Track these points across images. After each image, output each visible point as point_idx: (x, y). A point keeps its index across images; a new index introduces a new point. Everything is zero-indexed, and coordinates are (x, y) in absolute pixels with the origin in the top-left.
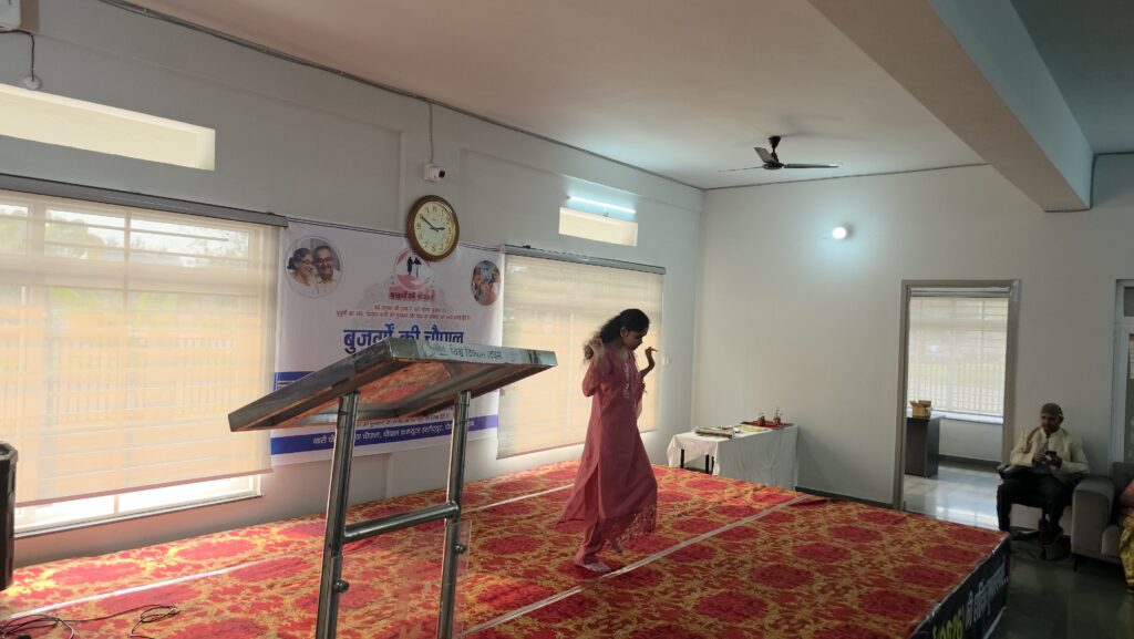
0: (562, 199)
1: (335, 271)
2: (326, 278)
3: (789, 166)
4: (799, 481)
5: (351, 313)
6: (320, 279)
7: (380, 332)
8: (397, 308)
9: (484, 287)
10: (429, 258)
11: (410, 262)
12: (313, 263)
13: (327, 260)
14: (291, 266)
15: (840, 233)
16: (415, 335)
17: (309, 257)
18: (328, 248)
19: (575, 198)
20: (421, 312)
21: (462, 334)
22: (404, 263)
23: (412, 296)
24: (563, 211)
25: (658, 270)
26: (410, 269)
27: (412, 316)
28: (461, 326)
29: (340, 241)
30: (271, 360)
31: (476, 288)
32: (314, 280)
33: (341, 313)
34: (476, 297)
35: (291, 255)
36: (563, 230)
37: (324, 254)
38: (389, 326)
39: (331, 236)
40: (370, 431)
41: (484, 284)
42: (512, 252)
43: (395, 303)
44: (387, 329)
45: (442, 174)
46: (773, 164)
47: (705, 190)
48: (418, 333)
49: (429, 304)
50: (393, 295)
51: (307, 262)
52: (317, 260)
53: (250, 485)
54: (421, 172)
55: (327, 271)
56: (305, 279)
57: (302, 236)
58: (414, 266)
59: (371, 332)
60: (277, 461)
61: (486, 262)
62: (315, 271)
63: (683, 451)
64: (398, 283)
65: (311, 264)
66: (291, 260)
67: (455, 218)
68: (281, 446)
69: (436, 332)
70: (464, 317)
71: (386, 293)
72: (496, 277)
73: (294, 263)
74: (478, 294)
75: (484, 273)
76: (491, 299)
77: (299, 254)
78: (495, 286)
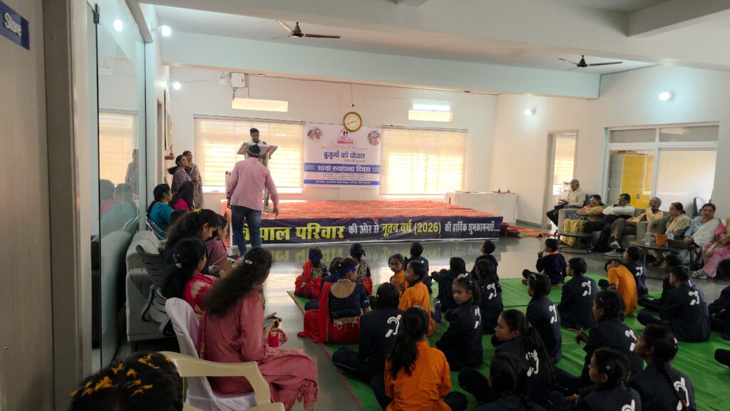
0: (410, 107)
1: (321, 136)
2: (318, 138)
5: (326, 148)
7: (335, 153)
9: (373, 140)
10: (350, 131)
11: (344, 132)
13: (318, 133)
14: (308, 135)
16: (347, 154)
17: (313, 132)
18: (319, 129)
19: (415, 107)
21: (365, 154)
23: (345, 143)
24: (410, 111)
25: (465, 131)
26: (344, 135)
28: (363, 152)
29: (321, 127)
30: (302, 159)
31: (370, 140)
32: (315, 138)
33: (323, 147)
35: (308, 132)
36: (410, 118)
37: (317, 131)
38: (338, 151)
40: (332, 181)
41: (373, 138)
42: (384, 127)
45: (353, 105)
47: (496, 95)
49: (351, 145)
50: (339, 143)
52: (315, 133)
53: (299, 191)
54: (348, 105)
55: (319, 136)
56: (312, 138)
57: (311, 127)
58: (346, 134)
59: (332, 153)
60: (305, 185)
62: (315, 136)
65: (314, 134)
67: (361, 119)
68: (306, 182)
69: (354, 153)
70: (365, 149)
72: (378, 136)
73: (310, 134)
74: (371, 142)
75: (373, 135)
76: (376, 143)
77: (311, 131)
78: (378, 139)
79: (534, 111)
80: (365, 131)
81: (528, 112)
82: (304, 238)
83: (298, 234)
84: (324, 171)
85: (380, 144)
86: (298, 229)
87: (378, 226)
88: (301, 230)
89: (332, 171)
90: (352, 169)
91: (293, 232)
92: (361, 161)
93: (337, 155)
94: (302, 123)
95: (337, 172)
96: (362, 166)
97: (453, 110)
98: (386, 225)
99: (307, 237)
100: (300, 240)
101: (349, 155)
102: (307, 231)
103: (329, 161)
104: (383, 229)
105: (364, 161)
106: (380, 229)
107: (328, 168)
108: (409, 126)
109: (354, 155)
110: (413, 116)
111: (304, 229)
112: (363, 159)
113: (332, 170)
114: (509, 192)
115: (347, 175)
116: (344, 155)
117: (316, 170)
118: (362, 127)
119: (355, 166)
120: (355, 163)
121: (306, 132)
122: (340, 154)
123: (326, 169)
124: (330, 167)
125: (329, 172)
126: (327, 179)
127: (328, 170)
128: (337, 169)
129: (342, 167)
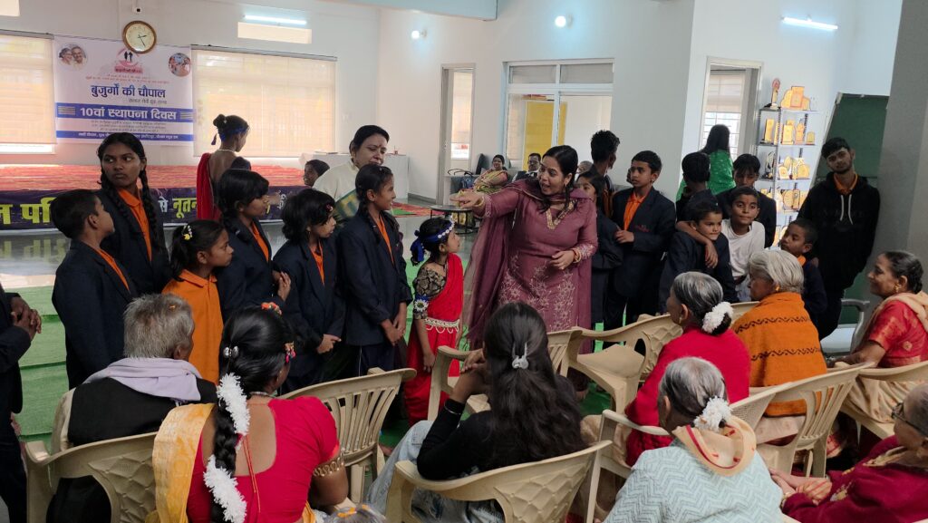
0: (240, 17)
1: (84, 58)
2: (79, 62)
5: (94, 78)
6: (76, 62)
7: (111, 87)
8: (120, 76)
9: (179, 67)
11: (126, 54)
13: (79, 53)
14: (60, 56)
16: (132, 90)
18: (79, 48)
19: (248, 17)
20: (134, 79)
21: (164, 91)
22: (123, 54)
23: (129, 71)
25: (332, 59)
26: (126, 58)
27: (129, 80)
28: (163, 87)
30: (53, 97)
31: (172, 67)
32: (73, 62)
33: (88, 78)
34: (173, 72)
35: (60, 51)
36: (239, 36)
37: (77, 51)
38: (116, 84)
41: (179, 65)
42: (195, 47)
43: (119, 74)
44: (115, 86)
45: (138, 10)
48: (134, 89)
49: (139, 75)
50: (117, 70)
51: (69, 54)
52: (73, 54)
53: (48, 149)
54: (130, 9)
55: (80, 59)
56: (68, 62)
57: (66, 43)
58: (129, 56)
59: (106, 87)
60: (59, 140)
62: (73, 58)
64: (120, 65)
65: (71, 55)
66: (60, 54)
67: (154, 32)
68: (61, 134)
69: (145, 89)
70: (165, 82)
71: (113, 69)
72: (187, 61)
73: (63, 54)
74: (174, 70)
75: (178, 60)
76: (184, 73)
77: (64, 51)
78: (187, 66)
79: (424, 34)
80: (163, 53)
81: (416, 35)
82: (36, 220)
83: (26, 215)
84: (94, 117)
85: (190, 76)
86: (25, 207)
87: (166, 202)
88: (31, 209)
89: (106, 117)
90: (143, 114)
91: (16, 211)
92: (160, 102)
93: (115, 90)
94: (48, 36)
95: (116, 118)
96: (161, 109)
97: (310, 25)
98: (180, 200)
99: (41, 218)
100: (29, 225)
101: (137, 92)
102: (41, 210)
103: (100, 100)
104: (175, 207)
105: (165, 102)
106: (170, 206)
107: (101, 112)
108: (237, 46)
109: (145, 92)
110: (244, 31)
111: (36, 207)
112: (162, 99)
113: (106, 113)
114: (396, 152)
115: (132, 123)
116: (128, 91)
117: (79, 115)
118: (158, 47)
119: (149, 109)
120: (148, 105)
121: (56, 50)
122: (120, 90)
123: (97, 113)
124: (103, 110)
125: (101, 118)
126: (99, 131)
127: (99, 115)
128: (116, 114)
129: (126, 111)
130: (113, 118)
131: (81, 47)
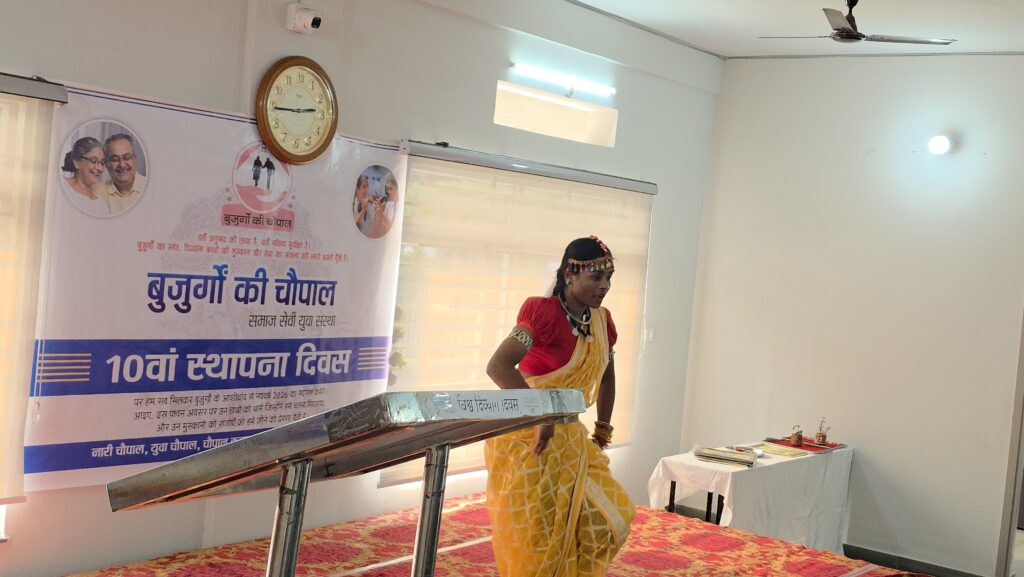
0: (500, 66)
1: (138, 176)
2: (122, 187)
3: (872, 39)
4: (849, 537)
5: (161, 246)
6: (113, 189)
7: (206, 278)
8: (233, 239)
9: (372, 209)
10: (286, 158)
11: (257, 163)
12: (104, 162)
13: (125, 157)
14: (69, 166)
15: (940, 145)
16: (260, 285)
17: (97, 153)
18: (128, 137)
19: (522, 66)
20: (271, 247)
21: (334, 283)
22: (249, 167)
23: (258, 221)
24: (501, 86)
25: (646, 188)
26: (256, 177)
27: (257, 252)
28: (332, 272)
30: (31, 320)
31: (360, 210)
32: (104, 188)
33: (143, 246)
34: (359, 225)
35: (69, 148)
36: (499, 119)
37: (121, 148)
38: (219, 269)
39: (132, 118)
40: (183, 438)
41: (372, 203)
42: (417, 152)
43: (232, 230)
44: (215, 273)
45: (316, 23)
46: (849, 34)
47: (725, 58)
48: (265, 280)
49: (284, 235)
50: (229, 219)
51: (94, 161)
52: (109, 158)
54: (282, 17)
55: (125, 177)
56: (89, 189)
57: (86, 118)
58: (264, 171)
59: (190, 278)
60: (32, 483)
61: (376, 168)
62: (106, 175)
63: (673, 484)
64: (238, 200)
65: (99, 163)
66: (69, 156)
67: (334, 98)
68: (44, 459)
69: (293, 280)
70: (339, 257)
71: (218, 214)
72: (391, 190)
73: (73, 161)
75: (373, 188)
76: (381, 229)
77: (82, 147)
78: (389, 208)
80: (345, 157)
84: (146, 385)
89: (182, 382)
90: (277, 362)
92: (321, 321)
93: (212, 287)
94: (41, 89)
95: (205, 384)
96: (318, 343)
101: (271, 288)
103: (171, 325)
105: (331, 320)
107: (165, 365)
109: (294, 289)
112: (326, 310)
115: (252, 397)
116: (250, 289)
117: (99, 383)
119: (291, 346)
120: (292, 333)
122: (230, 285)
123: (156, 370)
124: (173, 358)
125: (167, 386)
126: (152, 432)
127: (161, 377)
128: (208, 368)
129: (235, 357)
130: (195, 386)
131: (131, 132)
